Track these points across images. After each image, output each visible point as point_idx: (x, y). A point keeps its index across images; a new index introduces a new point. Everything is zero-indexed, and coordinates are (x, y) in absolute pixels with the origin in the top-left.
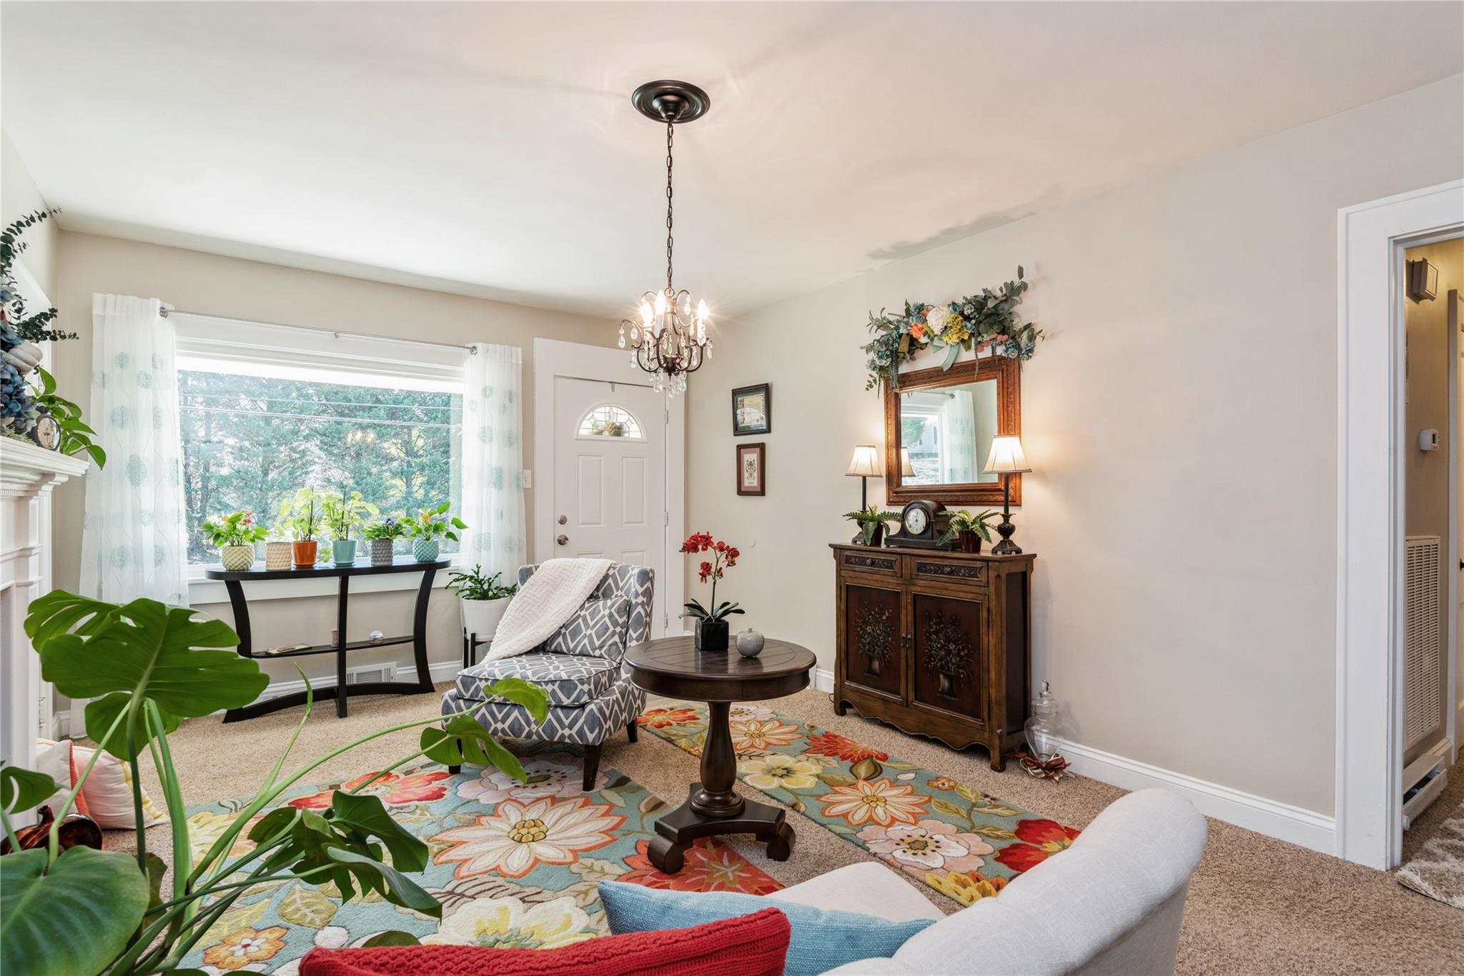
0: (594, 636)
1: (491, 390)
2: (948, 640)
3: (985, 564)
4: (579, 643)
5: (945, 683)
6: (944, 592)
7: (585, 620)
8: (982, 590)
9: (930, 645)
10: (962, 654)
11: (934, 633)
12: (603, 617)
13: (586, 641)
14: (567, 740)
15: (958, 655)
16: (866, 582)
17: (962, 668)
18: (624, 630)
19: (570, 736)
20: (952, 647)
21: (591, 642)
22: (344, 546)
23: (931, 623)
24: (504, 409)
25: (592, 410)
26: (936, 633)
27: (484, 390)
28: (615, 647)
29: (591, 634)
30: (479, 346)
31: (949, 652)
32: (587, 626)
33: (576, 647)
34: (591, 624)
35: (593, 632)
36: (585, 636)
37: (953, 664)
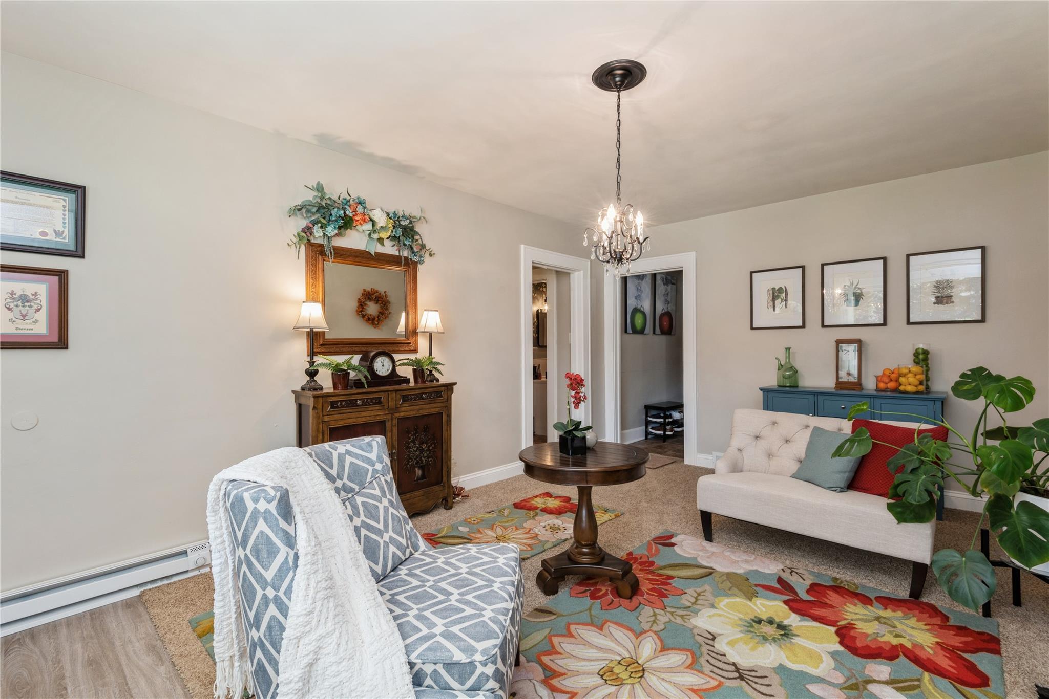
0: (395, 536)
2: (421, 443)
3: (446, 388)
4: (385, 559)
5: (419, 472)
6: (421, 411)
7: (369, 527)
8: (443, 405)
9: (409, 452)
10: (431, 448)
11: (412, 442)
12: (386, 510)
13: (392, 549)
15: (429, 450)
16: (354, 420)
17: (430, 458)
20: (424, 446)
21: (399, 546)
23: (410, 435)
26: (413, 442)
29: (391, 538)
31: (422, 451)
32: (379, 533)
33: (385, 566)
34: (381, 526)
35: (391, 533)
36: (386, 545)
37: (425, 458)
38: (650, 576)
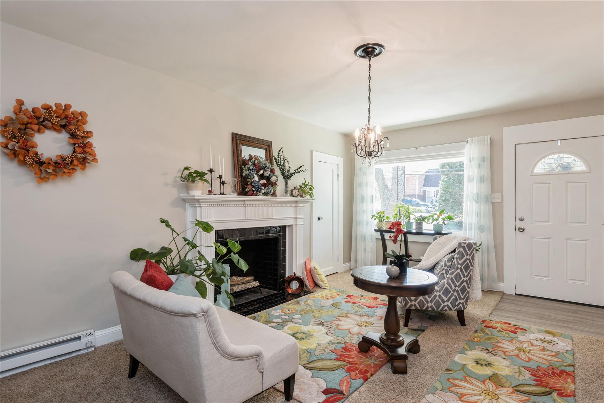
1: (473, 158)
14: (430, 309)
18: (448, 269)
19: (431, 307)
22: (409, 224)
24: (479, 166)
25: (544, 157)
27: (470, 159)
28: (442, 275)
30: (469, 139)
38: (351, 360)
